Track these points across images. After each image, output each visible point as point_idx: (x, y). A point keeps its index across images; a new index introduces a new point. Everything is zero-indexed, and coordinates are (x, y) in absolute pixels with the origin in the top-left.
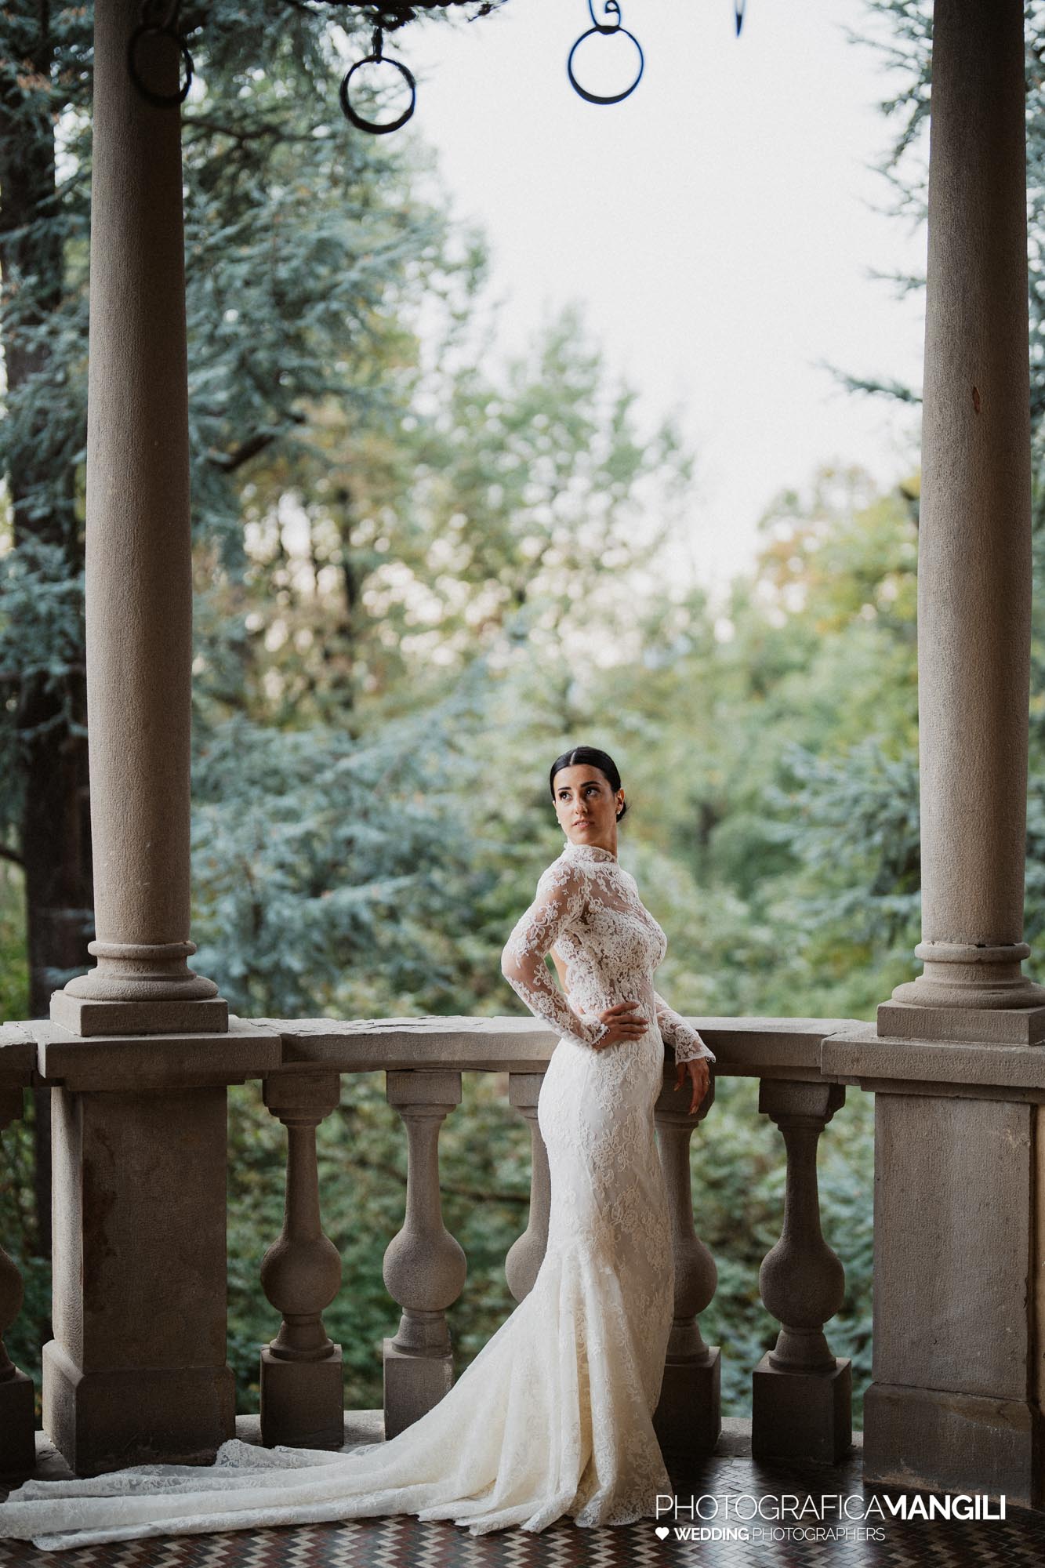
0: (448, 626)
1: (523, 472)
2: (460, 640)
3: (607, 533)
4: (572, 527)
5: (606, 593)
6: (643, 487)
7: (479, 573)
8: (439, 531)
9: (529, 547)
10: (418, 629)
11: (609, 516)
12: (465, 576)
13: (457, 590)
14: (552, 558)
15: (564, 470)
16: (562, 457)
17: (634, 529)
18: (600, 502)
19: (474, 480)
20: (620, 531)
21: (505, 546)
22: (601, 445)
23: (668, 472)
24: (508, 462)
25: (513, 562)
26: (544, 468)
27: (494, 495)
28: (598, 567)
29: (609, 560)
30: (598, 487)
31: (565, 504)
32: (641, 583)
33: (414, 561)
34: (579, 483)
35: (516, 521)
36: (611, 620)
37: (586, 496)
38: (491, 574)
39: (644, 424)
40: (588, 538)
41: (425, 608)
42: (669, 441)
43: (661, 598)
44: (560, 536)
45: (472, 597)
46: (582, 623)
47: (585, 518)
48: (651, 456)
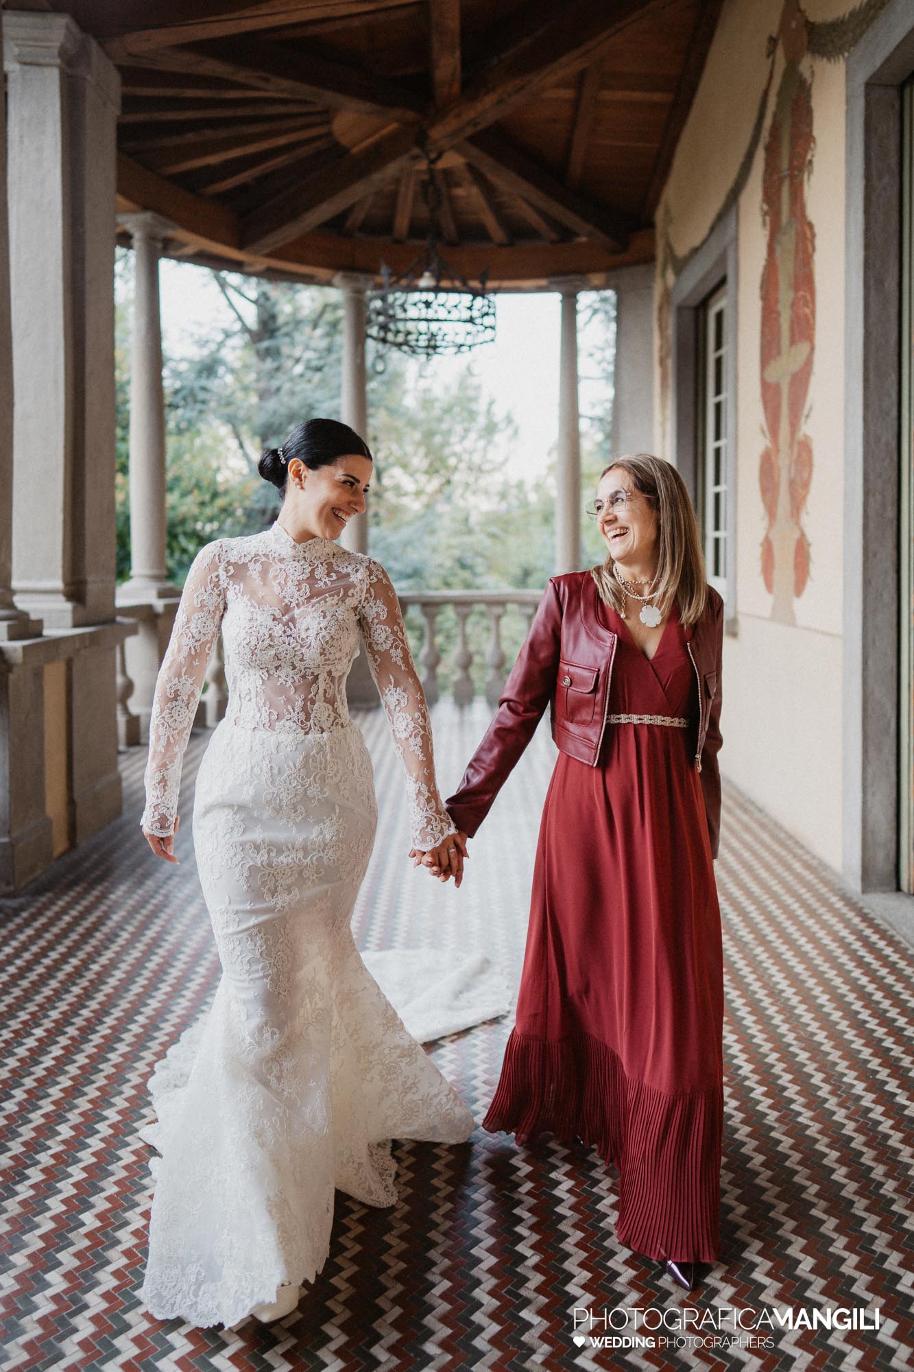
0: (419, 493)
1: (449, 432)
2: (424, 499)
3: (484, 456)
4: (470, 453)
5: (484, 481)
6: (499, 438)
7: (432, 471)
8: (415, 454)
9: (452, 461)
10: (406, 494)
11: (485, 449)
12: (426, 472)
13: (423, 478)
14: (462, 466)
15: (467, 431)
16: (466, 425)
17: (495, 455)
18: (481, 443)
19: (429, 434)
20: (490, 456)
21: (443, 460)
22: (482, 421)
23: (510, 431)
24: (444, 426)
25: (447, 468)
26: (459, 429)
27: (438, 439)
28: (480, 470)
29: (486, 467)
30: (481, 437)
31: (468, 444)
32: (498, 477)
33: (405, 466)
34: (473, 436)
35: (447, 451)
36: (486, 492)
37: (476, 440)
38: (437, 471)
39: (499, 414)
40: (476, 458)
41: (408, 484)
42: (509, 420)
43: (506, 483)
44: (465, 457)
45: (429, 481)
46: (474, 493)
47: (475, 450)
48: (502, 426)
